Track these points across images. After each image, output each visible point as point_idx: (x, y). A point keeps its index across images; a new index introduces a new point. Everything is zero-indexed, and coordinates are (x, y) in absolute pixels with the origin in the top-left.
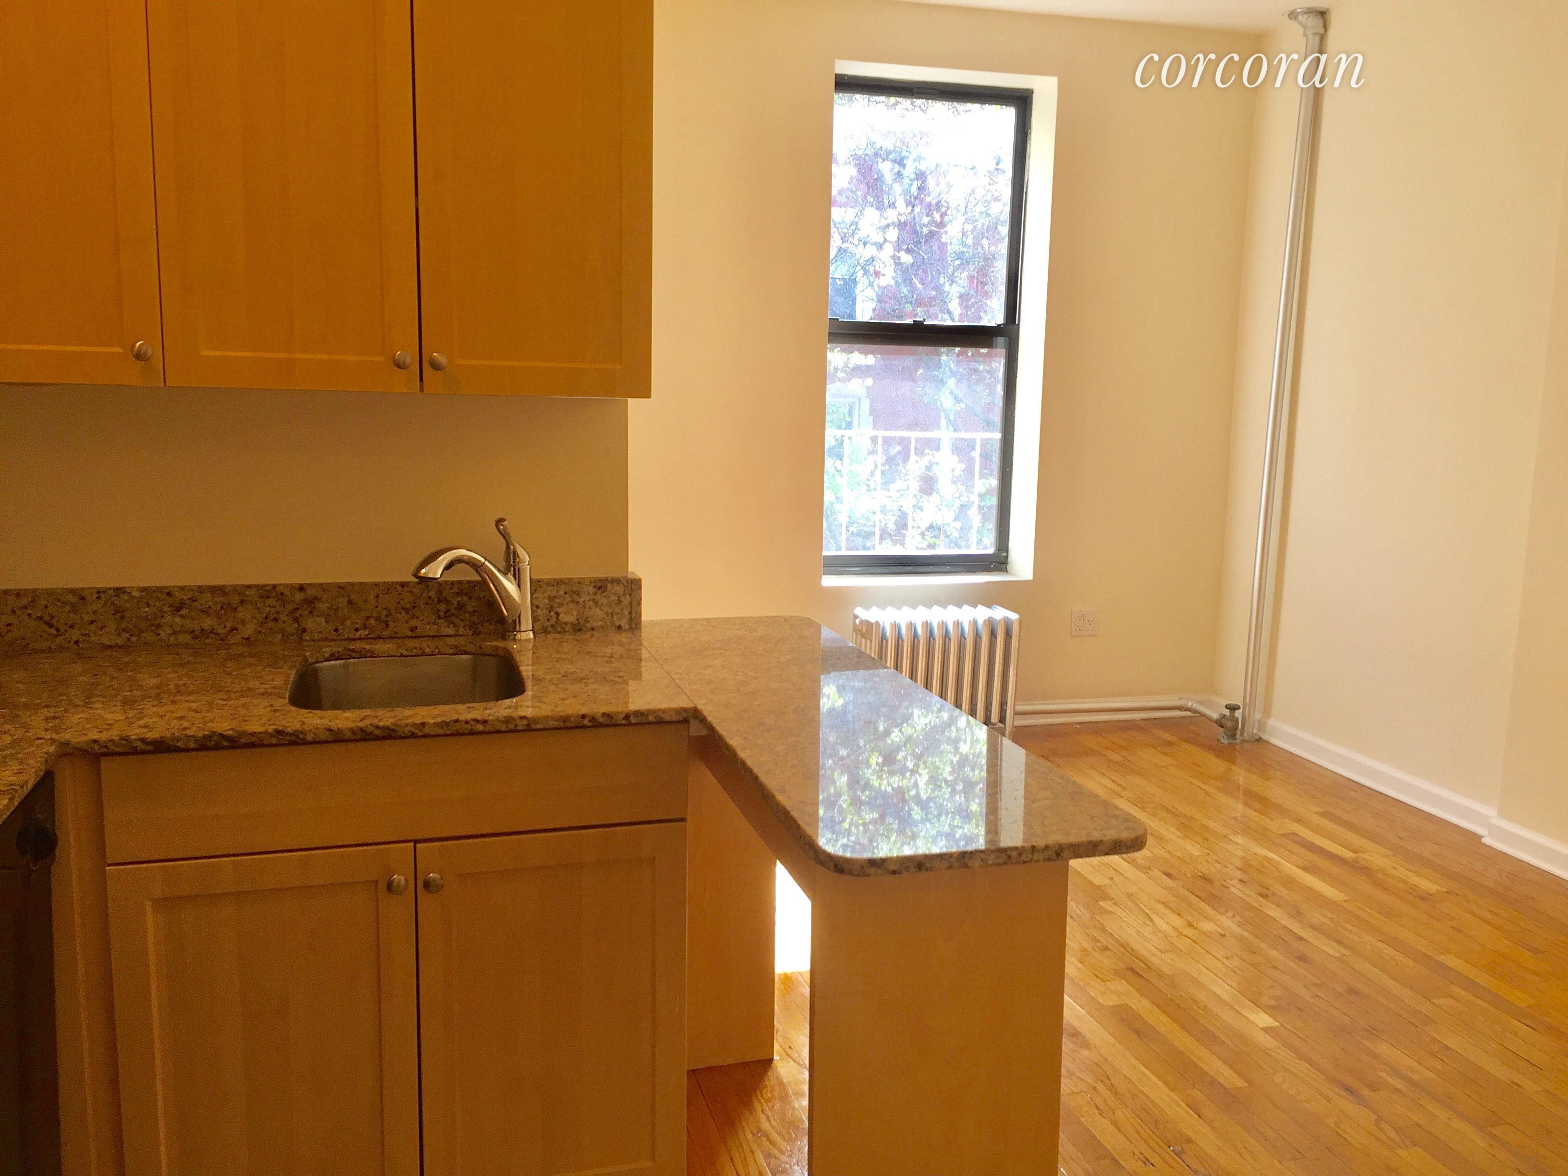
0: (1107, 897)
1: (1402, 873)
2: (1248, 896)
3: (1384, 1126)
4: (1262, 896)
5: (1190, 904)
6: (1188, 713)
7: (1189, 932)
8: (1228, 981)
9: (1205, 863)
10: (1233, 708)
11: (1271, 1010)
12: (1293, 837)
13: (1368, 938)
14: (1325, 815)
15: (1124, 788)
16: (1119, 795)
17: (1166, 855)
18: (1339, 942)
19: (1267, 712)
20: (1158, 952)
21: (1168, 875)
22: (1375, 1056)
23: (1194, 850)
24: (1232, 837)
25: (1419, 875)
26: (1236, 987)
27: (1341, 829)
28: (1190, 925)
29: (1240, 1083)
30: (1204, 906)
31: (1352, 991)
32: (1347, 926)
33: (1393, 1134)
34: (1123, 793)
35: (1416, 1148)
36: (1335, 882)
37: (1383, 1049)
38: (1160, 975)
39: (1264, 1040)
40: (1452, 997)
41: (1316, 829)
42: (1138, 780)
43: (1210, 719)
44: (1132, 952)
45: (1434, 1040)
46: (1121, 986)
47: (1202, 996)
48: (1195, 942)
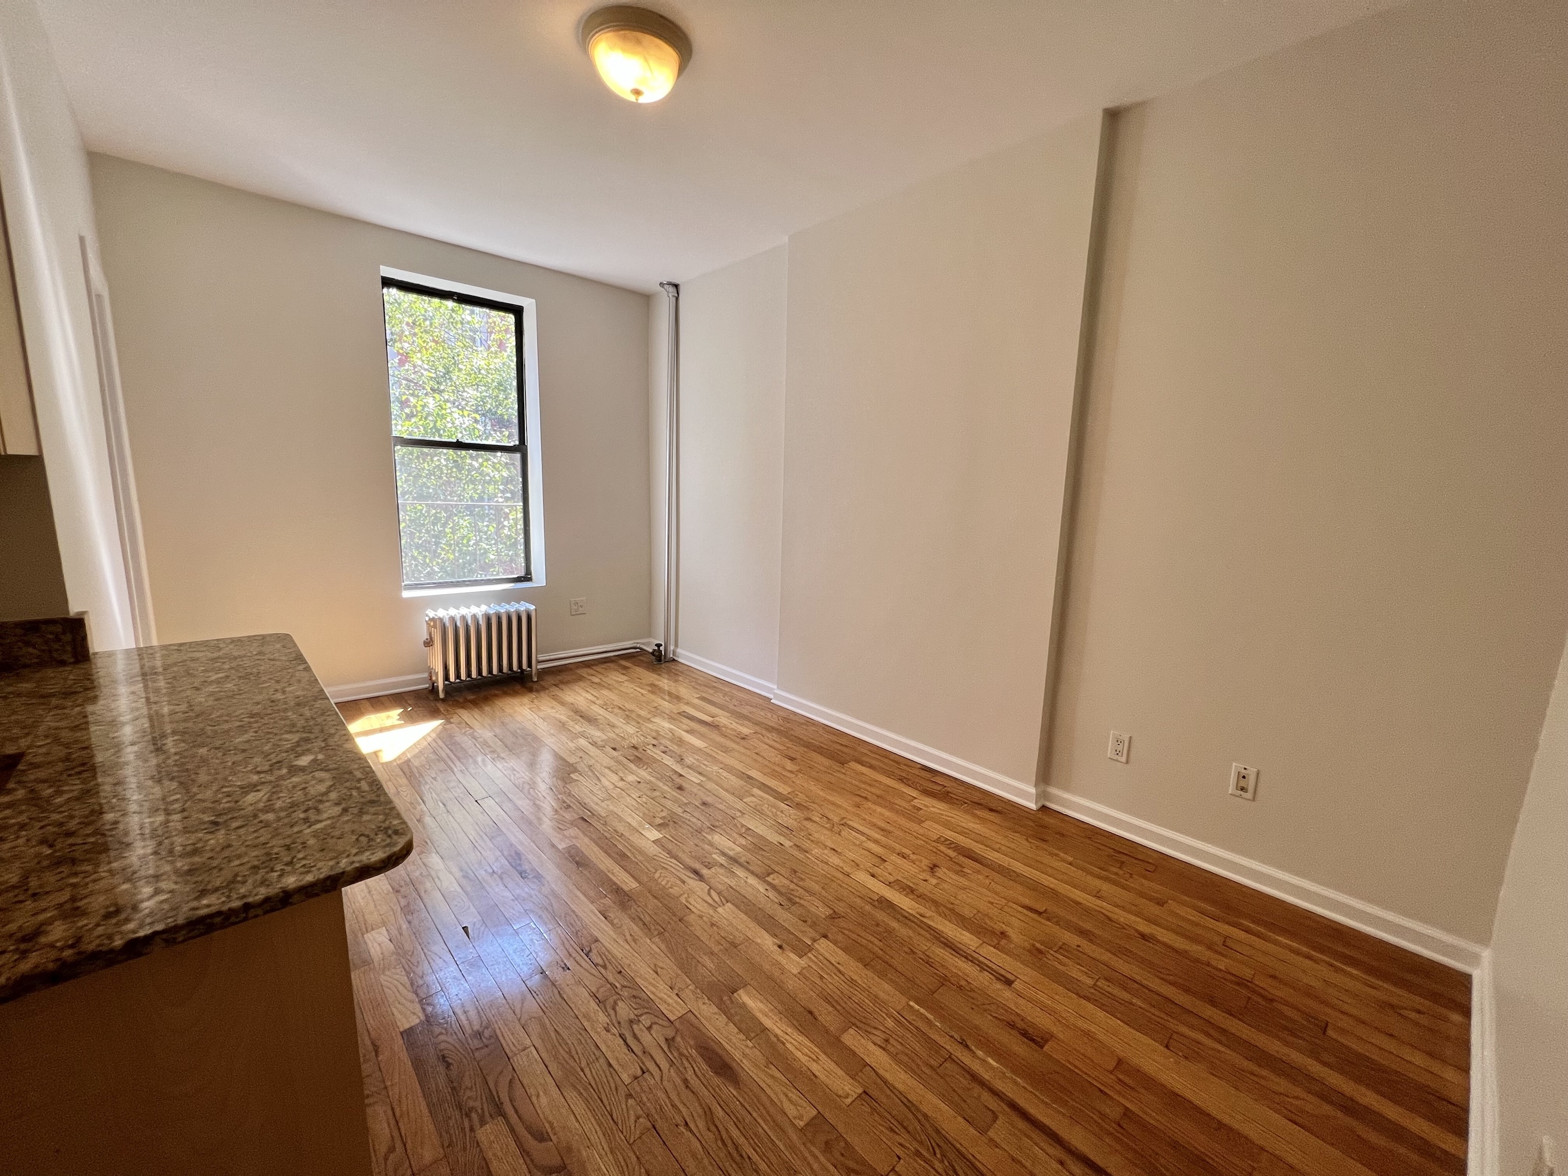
0: (575, 770)
1: (734, 725)
2: (656, 754)
3: (713, 893)
4: (663, 752)
5: (624, 765)
6: (638, 650)
7: (621, 784)
8: (637, 813)
9: (635, 738)
10: (659, 645)
11: (660, 827)
12: (684, 714)
13: (715, 768)
14: (703, 699)
15: (598, 699)
16: (594, 703)
17: (615, 736)
18: (700, 773)
19: (676, 645)
20: (600, 802)
21: (614, 749)
22: (711, 844)
23: (631, 729)
24: (652, 719)
25: (742, 725)
26: (641, 815)
27: (707, 705)
28: (622, 779)
29: (634, 885)
30: (632, 766)
31: (704, 804)
32: (706, 763)
33: (717, 898)
34: (597, 702)
35: (729, 904)
36: (702, 736)
37: (717, 838)
38: (599, 818)
39: (654, 850)
40: (753, 795)
41: (695, 707)
42: (605, 692)
43: (648, 652)
44: (584, 805)
45: (743, 826)
46: (573, 831)
47: (621, 828)
48: (622, 790)
